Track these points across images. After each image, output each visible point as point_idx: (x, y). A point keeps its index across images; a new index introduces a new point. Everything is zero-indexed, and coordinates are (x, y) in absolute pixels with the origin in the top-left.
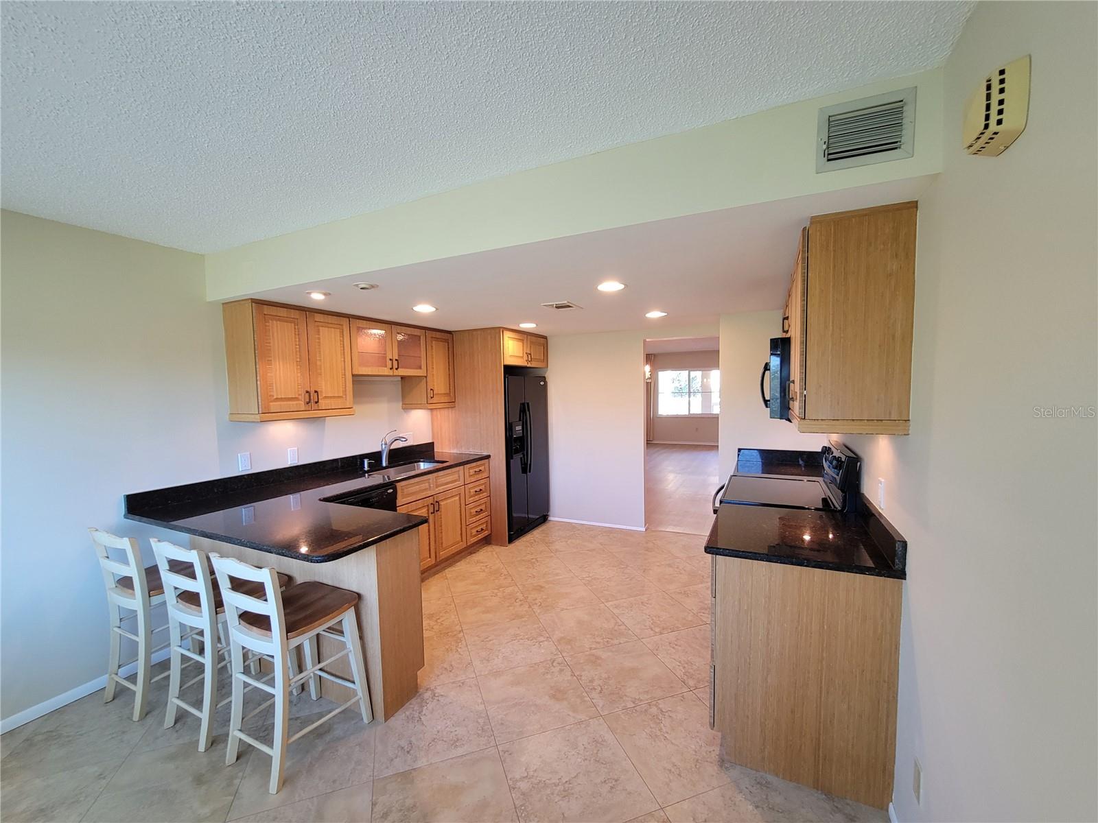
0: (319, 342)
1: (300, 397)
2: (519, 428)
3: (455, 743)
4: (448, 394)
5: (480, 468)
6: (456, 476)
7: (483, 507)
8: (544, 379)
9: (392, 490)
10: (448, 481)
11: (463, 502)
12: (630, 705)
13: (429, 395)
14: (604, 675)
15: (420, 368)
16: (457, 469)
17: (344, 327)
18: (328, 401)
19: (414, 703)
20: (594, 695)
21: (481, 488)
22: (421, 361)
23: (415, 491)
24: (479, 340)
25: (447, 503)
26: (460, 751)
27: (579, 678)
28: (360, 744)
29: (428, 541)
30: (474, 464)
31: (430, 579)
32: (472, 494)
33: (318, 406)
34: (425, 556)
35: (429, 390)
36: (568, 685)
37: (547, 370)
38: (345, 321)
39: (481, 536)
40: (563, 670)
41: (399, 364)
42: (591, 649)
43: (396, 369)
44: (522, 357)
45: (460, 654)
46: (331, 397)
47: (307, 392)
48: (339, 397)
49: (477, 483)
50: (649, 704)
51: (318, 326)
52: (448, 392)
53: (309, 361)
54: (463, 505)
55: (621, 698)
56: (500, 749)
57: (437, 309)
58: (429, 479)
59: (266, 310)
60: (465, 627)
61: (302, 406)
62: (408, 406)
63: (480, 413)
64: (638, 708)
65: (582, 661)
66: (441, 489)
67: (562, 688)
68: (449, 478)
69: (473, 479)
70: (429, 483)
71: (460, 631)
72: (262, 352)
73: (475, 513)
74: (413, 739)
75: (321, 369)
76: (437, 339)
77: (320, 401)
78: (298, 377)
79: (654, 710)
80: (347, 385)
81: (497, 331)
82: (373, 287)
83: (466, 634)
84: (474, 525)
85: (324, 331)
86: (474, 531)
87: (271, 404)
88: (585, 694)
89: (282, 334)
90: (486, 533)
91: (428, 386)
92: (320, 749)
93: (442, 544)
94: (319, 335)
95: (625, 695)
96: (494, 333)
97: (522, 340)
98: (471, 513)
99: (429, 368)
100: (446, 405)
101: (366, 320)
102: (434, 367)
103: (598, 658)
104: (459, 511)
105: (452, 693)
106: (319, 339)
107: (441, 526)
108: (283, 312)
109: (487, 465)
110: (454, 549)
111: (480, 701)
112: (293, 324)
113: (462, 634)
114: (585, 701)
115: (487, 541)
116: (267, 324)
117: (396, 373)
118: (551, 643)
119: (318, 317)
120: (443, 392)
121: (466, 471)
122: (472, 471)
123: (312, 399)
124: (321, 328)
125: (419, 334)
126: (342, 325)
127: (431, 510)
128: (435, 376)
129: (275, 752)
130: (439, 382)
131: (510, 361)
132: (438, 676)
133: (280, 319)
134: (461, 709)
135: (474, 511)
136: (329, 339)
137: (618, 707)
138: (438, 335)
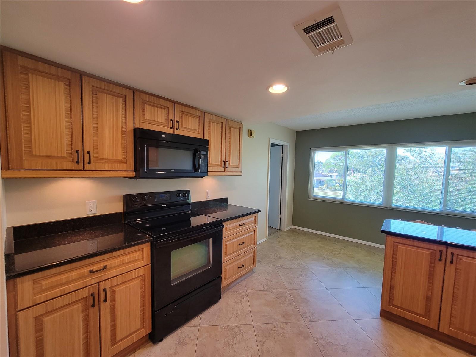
12: (275, 291)
14: (282, 305)
20: (289, 298)
27: (295, 307)
36: (301, 305)
40: (304, 313)
42: (287, 324)
50: (267, 290)
55: (278, 294)
64: (272, 289)
65: (293, 316)
67: (304, 303)
79: (266, 288)
88: (293, 299)
95: (275, 295)
103: (284, 317)
114: (294, 296)
137: (280, 291)
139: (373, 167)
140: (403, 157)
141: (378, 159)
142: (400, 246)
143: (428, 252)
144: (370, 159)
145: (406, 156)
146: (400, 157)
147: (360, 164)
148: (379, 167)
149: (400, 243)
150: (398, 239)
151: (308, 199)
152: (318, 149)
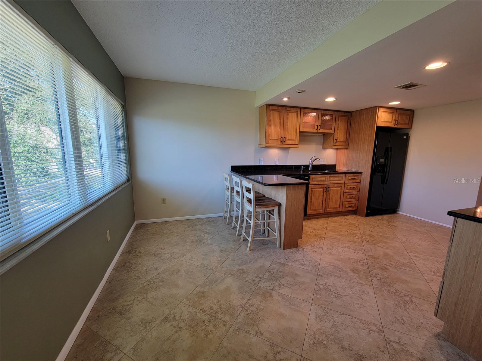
0: (288, 119)
1: (279, 139)
2: (382, 160)
3: (303, 265)
4: (345, 142)
5: (355, 177)
6: (340, 178)
7: (354, 196)
8: (407, 135)
9: (307, 177)
10: (336, 179)
11: (342, 191)
13: (334, 142)
15: (331, 129)
16: (342, 175)
17: (298, 112)
18: (289, 141)
19: (295, 249)
21: (354, 186)
22: (332, 126)
23: (318, 180)
24: (365, 114)
25: (334, 189)
26: (303, 267)
28: (273, 251)
29: (322, 202)
30: (352, 175)
31: (321, 219)
32: (348, 188)
33: (285, 143)
34: (320, 208)
35: (334, 140)
37: (411, 130)
38: (299, 110)
39: (351, 209)
41: (321, 127)
43: (319, 129)
44: (391, 122)
45: (319, 243)
46: (290, 140)
47: (282, 137)
48: (293, 140)
49: (353, 184)
51: (288, 112)
52: (345, 141)
53: (283, 126)
54: (342, 193)
56: (319, 273)
57: (336, 99)
58: (326, 177)
59: (271, 107)
60: (326, 236)
61: (279, 142)
62: (325, 147)
63: (360, 151)
66: (332, 182)
68: (337, 179)
69: (350, 182)
70: (326, 178)
71: (324, 237)
72: (268, 123)
73: (349, 197)
74: (290, 257)
75: (287, 129)
76: (342, 116)
77: (286, 141)
78: (279, 132)
80: (297, 135)
81: (375, 108)
82: (303, 91)
83: (326, 239)
84: (347, 203)
85: (290, 114)
86: (347, 206)
87: (270, 141)
89: (275, 116)
90: (354, 209)
91: (334, 138)
92: (263, 247)
93: (329, 206)
94: (288, 116)
96: (373, 110)
97: (392, 113)
98: (346, 197)
99: (336, 129)
100: (343, 147)
101: (308, 109)
102: (339, 129)
104: (340, 193)
105: (310, 252)
106: (288, 117)
107: (329, 198)
108: (276, 108)
109: (359, 177)
110: (334, 210)
111: (319, 258)
112: (279, 112)
113: (324, 238)
115: (354, 212)
116: (271, 113)
117: (319, 131)
118: (365, 255)
119: (289, 109)
120: (342, 141)
121: (347, 177)
122: (350, 178)
123: (283, 140)
124: (289, 113)
125: (332, 114)
126: (297, 111)
127: (325, 190)
128: (339, 133)
129: (250, 240)
130: (340, 136)
131: (380, 124)
132: (308, 246)
133: (275, 110)
134: (311, 258)
135: (348, 196)
136: (292, 117)
138: (343, 114)
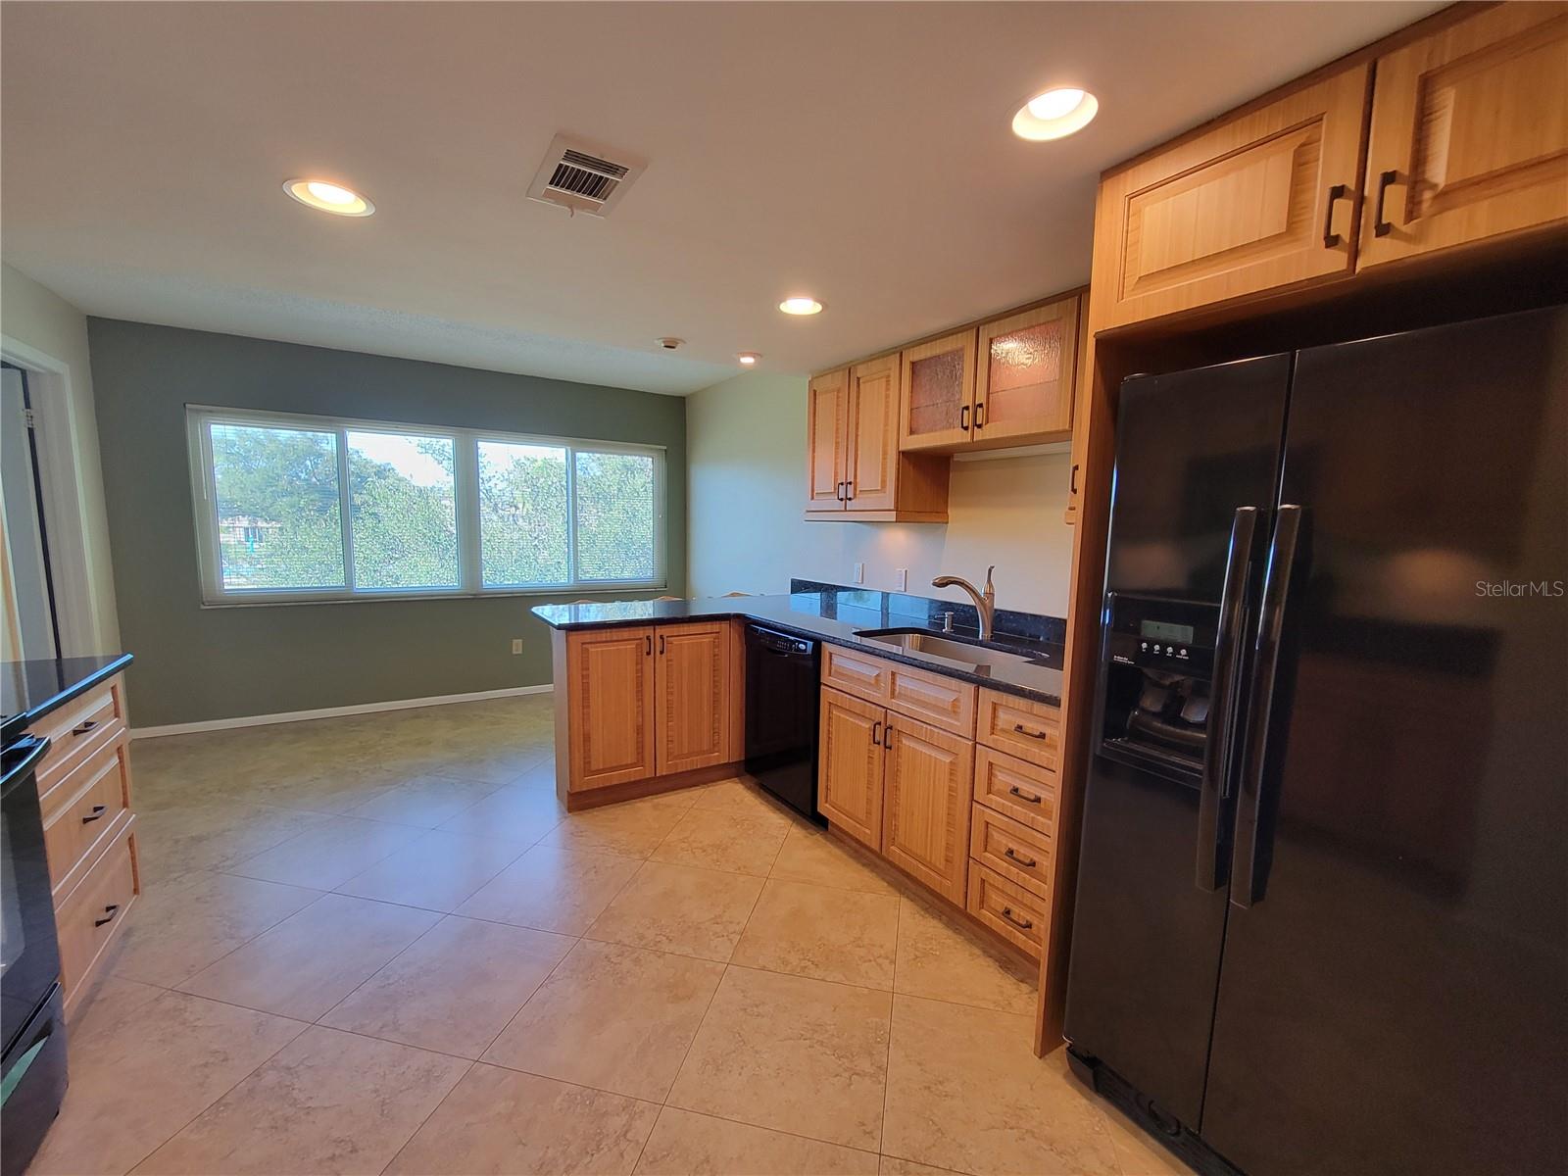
139: (292, 494)
140: (380, 467)
141: (306, 467)
142: (592, 649)
143: (631, 646)
144: (279, 466)
145: (389, 464)
146: (372, 467)
147: (242, 482)
148: (312, 497)
149: (591, 643)
150: (588, 636)
151: (203, 607)
152: (222, 412)
